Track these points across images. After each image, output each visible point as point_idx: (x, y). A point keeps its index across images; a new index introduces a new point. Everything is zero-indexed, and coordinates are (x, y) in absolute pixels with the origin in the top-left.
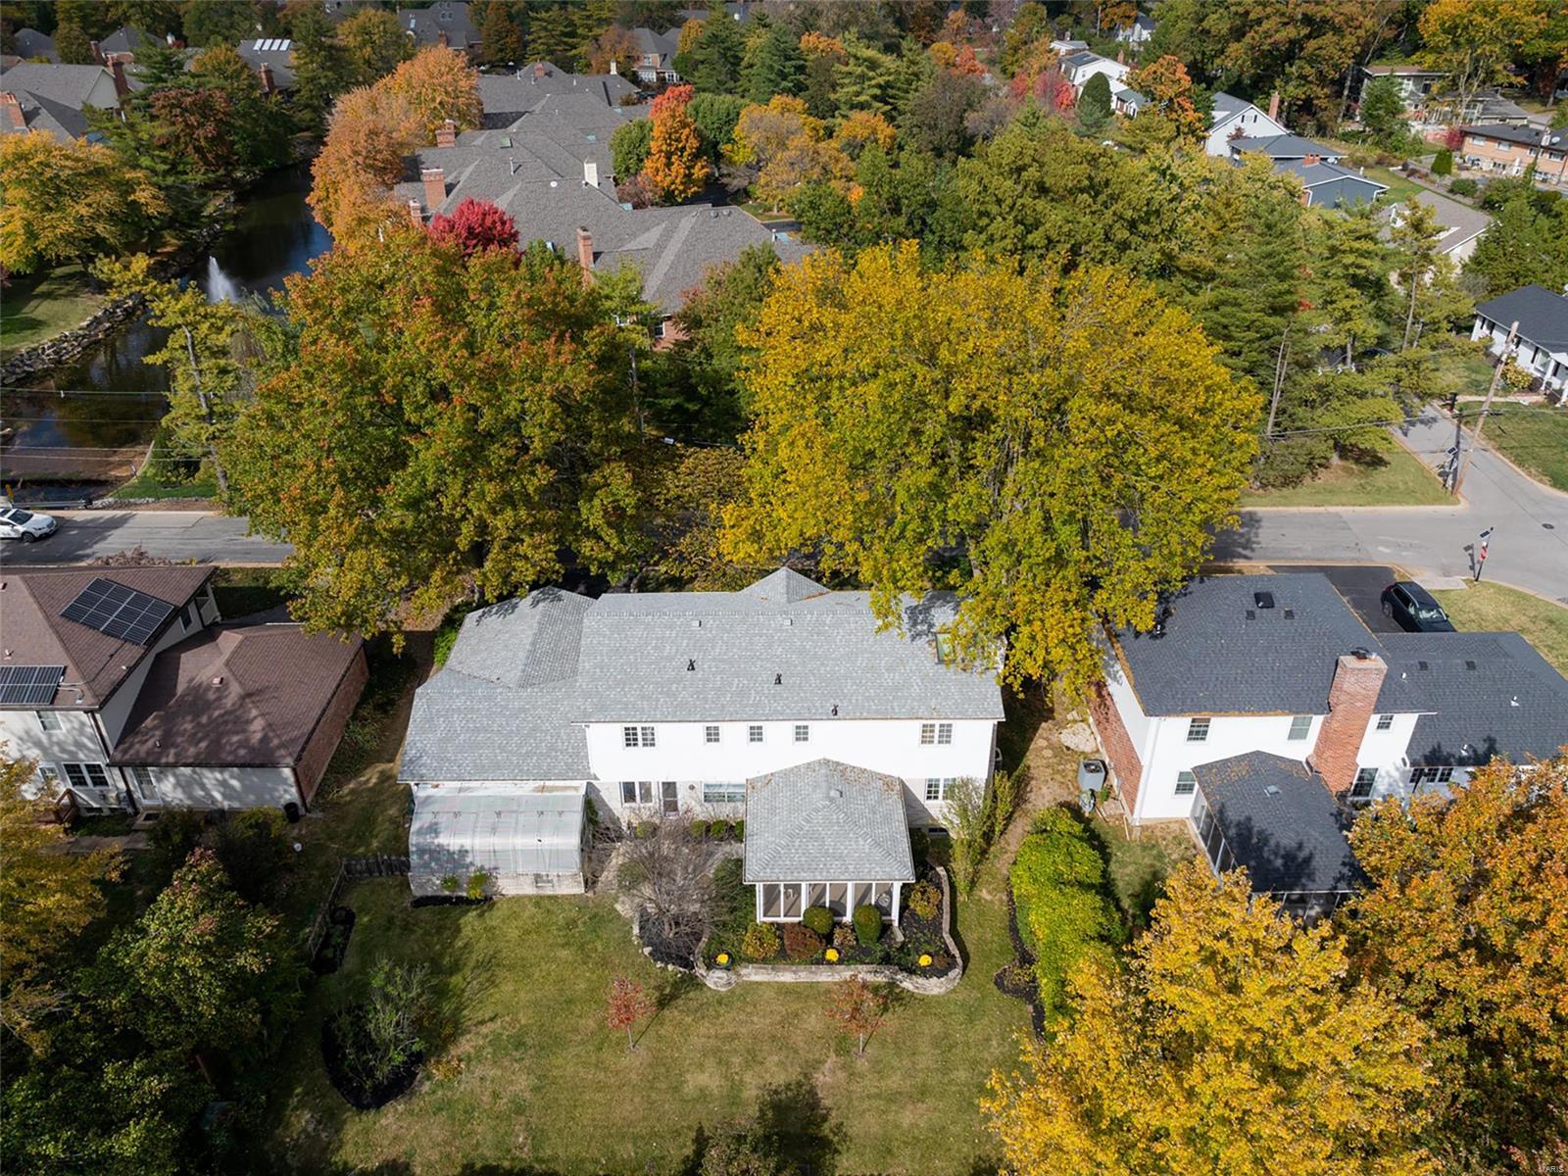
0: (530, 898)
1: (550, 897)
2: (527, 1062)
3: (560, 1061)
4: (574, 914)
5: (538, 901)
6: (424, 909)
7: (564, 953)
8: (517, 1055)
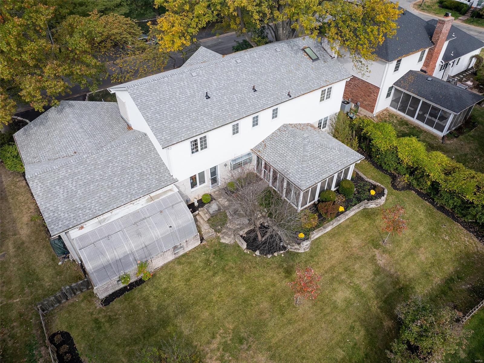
0: (172, 262)
1: (183, 256)
2: (254, 346)
3: (270, 334)
4: (204, 257)
5: (178, 261)
6: (114, 303)
7: (217, 279)
8: (245, 346)
